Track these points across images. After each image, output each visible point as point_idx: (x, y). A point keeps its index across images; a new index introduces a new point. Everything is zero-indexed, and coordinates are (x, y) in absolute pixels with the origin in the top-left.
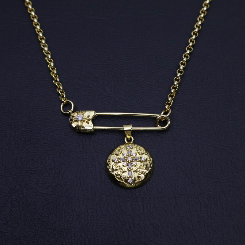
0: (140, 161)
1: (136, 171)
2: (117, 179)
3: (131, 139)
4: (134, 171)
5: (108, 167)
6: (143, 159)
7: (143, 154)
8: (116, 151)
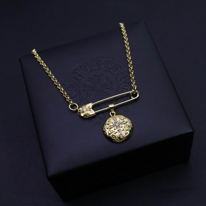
0: (124, 124)
1: (123, 130)
2: (113, 138)
3: (114, 113)
4: (122, 131)
5: (105, 133)
6: (125, 122)
7: (124, 119)
8: (107, 122)
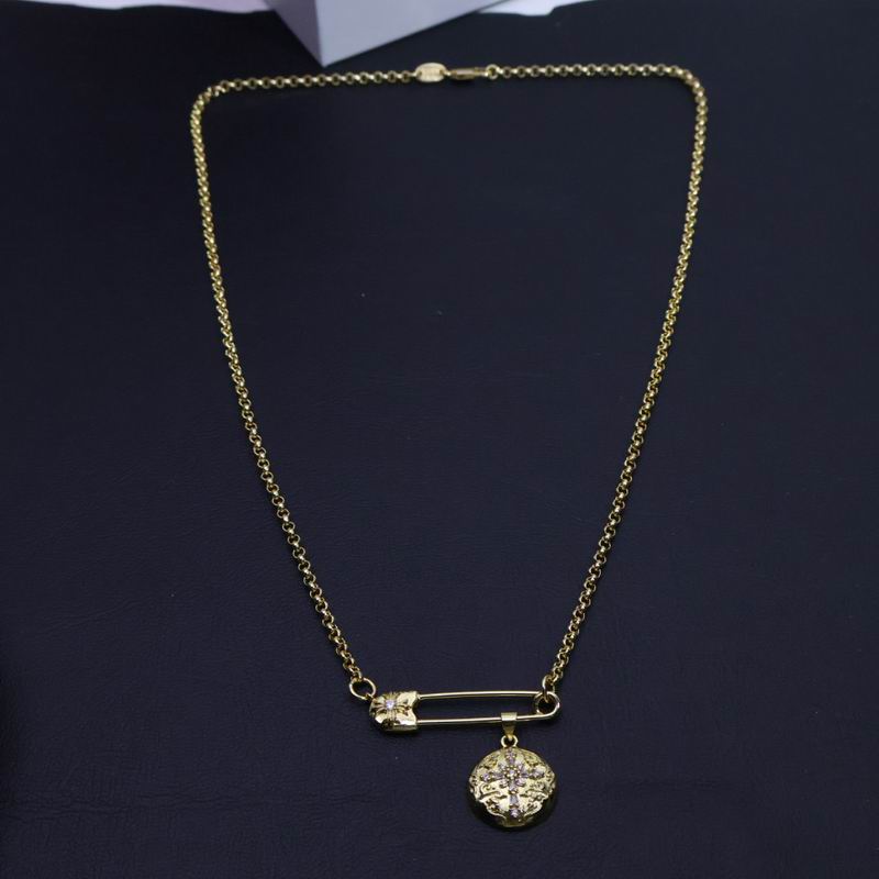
0: (532, 778)
1: (525, 796)
2: (490, 811)
3: (513, 741)
4: (522, 796)
5: (472, 791)
6: (536, 775)
7: (537, 764)
8: (486, 761)
